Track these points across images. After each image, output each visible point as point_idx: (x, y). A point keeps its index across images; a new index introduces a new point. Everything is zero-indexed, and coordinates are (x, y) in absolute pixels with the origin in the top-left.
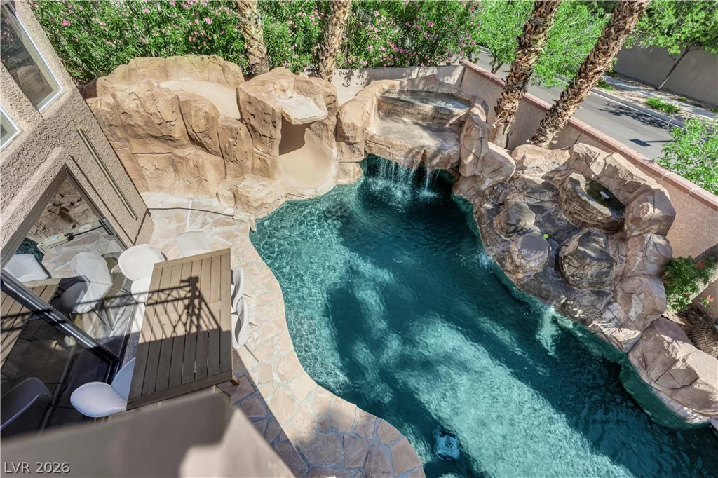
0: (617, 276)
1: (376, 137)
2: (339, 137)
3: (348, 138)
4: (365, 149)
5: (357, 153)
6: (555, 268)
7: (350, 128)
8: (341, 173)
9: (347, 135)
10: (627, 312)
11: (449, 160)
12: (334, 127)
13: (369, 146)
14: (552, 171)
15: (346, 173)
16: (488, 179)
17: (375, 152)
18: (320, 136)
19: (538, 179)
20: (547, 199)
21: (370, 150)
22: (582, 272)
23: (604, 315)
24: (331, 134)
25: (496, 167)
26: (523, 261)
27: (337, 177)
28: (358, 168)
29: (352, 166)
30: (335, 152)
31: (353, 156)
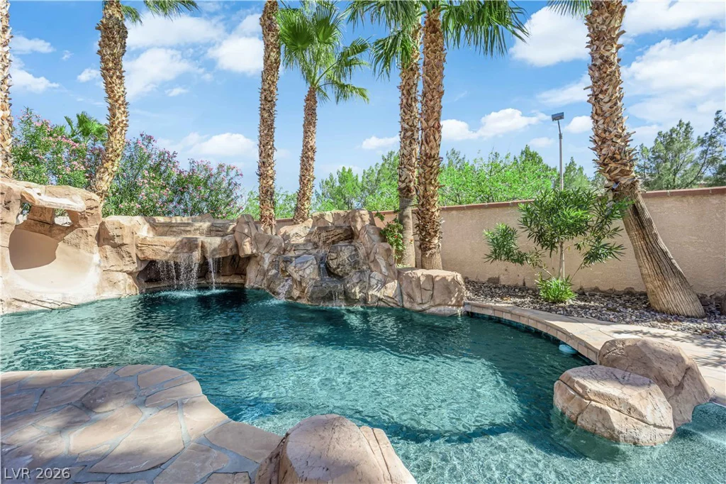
0: (365, 257)
1: (148, 239)
2: (102, 241)
3: (113, 238)
4: (136, 255)
5: (127, 259)
6: (329, 276)
7: (115, 226)
8: (105, 284)
9: (111, 234)
10: (381, 273)
11: (227, 246)
12: (96, 232)
13: (141, 250)
14: (308, 234)
15: (114, 284)
16: (266, 255)
17: (150, 254)
18: (77, 246)
19: (301, 241)
20: (310, 248)
21: (143, 253)
22: (341, 260)
23: (372, 284)
24: (92, 240)
25: (267, 240)
26: (301, 273)
27: (100, 288)
28: (130, 281)
29: (122, 276)
30: (97, 257)
31: (121, 263)
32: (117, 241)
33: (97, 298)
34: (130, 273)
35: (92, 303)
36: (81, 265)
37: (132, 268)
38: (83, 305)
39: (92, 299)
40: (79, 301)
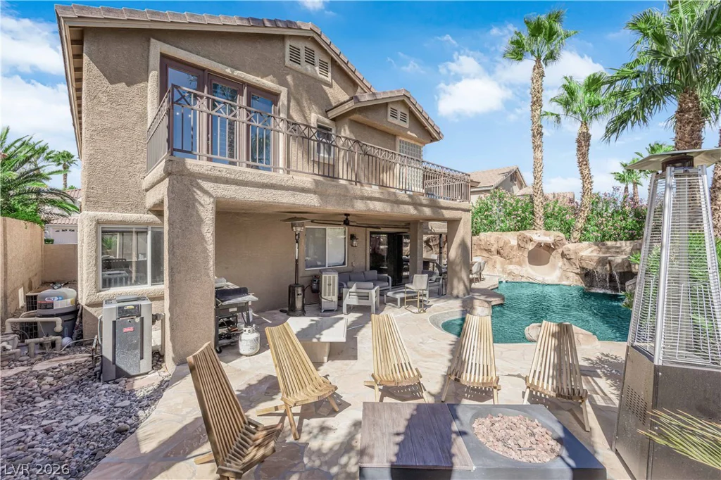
1: (584, 256)
2: (563, 257)
3: (566, 255)
4: (579, 265)
5: (575, 266)
7: (567, 250)
8: (564, 277)
9: (565, 253)
12: (561, 252)
13: (580, 262)
15: (568, 278)
17: (585, 265)
21: (582, 264)
24: (560, 255)
27: (561, 278)
28: (578, 278)
29: (571, 274)
30: (560, 264)
31: (571, 268)
32: (568, 257)
33: (559, 283)
34: (577, 274)
35: (557, 285)
36: (554, 267)
37: (578, 271)
38: (553, 285)
39: (556, 282)
40: (549, 282)
